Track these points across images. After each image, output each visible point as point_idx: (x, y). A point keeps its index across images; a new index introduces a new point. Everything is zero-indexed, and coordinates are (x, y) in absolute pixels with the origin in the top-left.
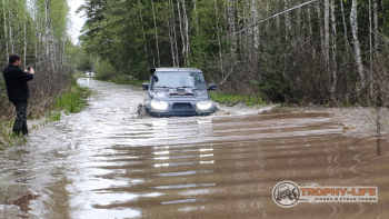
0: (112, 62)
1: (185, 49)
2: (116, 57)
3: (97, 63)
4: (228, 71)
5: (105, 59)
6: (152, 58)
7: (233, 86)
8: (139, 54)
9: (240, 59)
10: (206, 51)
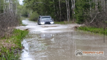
0: (38, 12)
1: (73, 6)
2: (40, 10)
3: (31, 13)
4: (94, 17)
5: (35, 11)
6: (57, 10)
7: (97, 24)
8: (51, 9)
9: (100, 11)
10: (83, 7)
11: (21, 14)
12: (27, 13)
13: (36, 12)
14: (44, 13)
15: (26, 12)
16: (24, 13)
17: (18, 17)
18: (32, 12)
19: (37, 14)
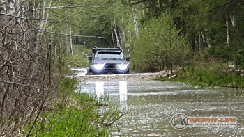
11: (69, 32)
12: (107, 25)
13: (165, 17)
14: (216, 25)
15: (101, 20)
16: (92, 24)
17: (54, 52)
18: (142, 22)
19: (174, 32)
